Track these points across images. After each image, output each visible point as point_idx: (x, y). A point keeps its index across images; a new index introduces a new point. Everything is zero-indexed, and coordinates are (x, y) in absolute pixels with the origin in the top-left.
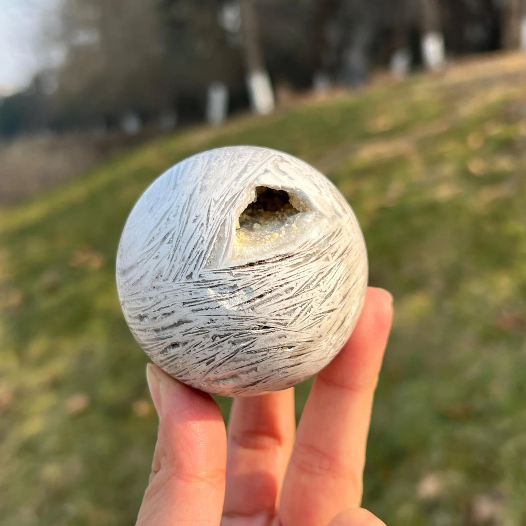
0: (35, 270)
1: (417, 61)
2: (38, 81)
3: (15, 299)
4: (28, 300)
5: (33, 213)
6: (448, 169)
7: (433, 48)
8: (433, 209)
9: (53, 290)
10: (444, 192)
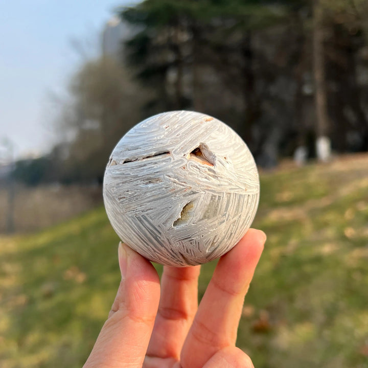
0: (39, 281)
1: (312, 154)
2: (57, 150)
3: (22, 299)
4: (31, 302)
5: (42, 240)
6: (330, 233)
7: (323, 147)
8: (318, 260)
9: (49, 296)
10: (326, 249)
